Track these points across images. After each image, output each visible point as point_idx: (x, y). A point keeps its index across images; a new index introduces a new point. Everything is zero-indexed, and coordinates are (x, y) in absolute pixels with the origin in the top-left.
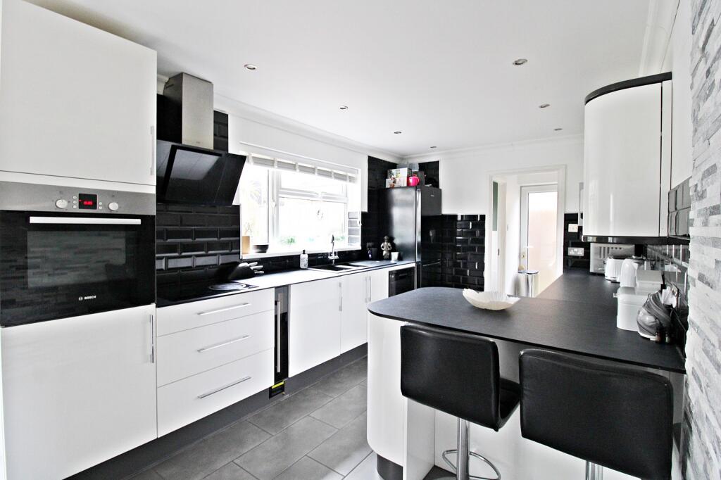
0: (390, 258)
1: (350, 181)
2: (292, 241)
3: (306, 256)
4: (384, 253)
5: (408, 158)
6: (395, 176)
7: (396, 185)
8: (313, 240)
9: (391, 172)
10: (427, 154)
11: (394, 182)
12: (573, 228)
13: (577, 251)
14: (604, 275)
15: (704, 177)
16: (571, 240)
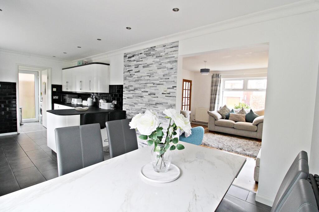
12: (55, 90)
13: (56, 97)
14: (71, 103)
15: (129, 86)
16: (53, 94)
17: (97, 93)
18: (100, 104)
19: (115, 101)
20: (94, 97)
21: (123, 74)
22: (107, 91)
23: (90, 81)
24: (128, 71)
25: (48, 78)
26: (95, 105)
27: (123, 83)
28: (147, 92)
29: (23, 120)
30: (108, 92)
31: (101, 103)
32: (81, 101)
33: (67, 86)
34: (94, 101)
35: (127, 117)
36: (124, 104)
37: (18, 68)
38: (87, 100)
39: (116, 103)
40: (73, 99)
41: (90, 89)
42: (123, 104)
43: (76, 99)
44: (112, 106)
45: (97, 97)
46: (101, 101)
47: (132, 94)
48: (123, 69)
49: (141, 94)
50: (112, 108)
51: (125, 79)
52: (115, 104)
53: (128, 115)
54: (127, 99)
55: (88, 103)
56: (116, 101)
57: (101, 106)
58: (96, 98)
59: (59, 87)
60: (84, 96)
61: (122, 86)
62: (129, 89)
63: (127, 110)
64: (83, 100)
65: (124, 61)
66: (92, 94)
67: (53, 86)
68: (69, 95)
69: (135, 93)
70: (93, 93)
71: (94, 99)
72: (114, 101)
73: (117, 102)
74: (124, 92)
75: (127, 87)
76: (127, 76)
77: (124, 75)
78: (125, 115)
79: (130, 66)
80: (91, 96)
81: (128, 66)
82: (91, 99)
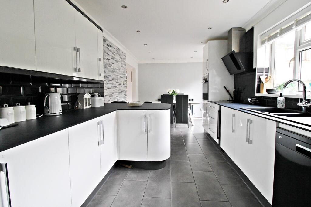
3: (283, 99)
24: (108, 59)
28: (118, 83)
42: (105, 95)
47: (111, 84)
49: (115, 84)
51: (105, 67)
54: (107, 89)
69: (113, 83)
79: (109, 54)
81: (107, 54)
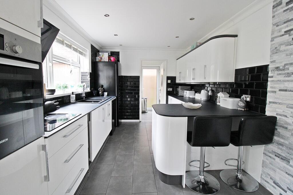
0: (103, 95)
1: (84, 56)
2: (66, 87)
3: (74, 96)
4: (100, 93)
5: (104, 48)
6: (101, 56)
7: (102, 60)
8: (73, 87)
9: (99, 54)
10: (115, 48)
11: (101, 59)
12: (169, 81)
13: (170, 89)
14: (183, 96)
15: (285, 65)
16: (168, 85)
17: (215, 84)
18: (219, 99)
19: (247, 96)
20: (209, 89)
21: (269, 43)
22: (232, 80)
23: (205, 66)
24: (286, 32)
25: (164, 70)
26: (212, 100)
27: (269, 61)
29: (147, 108)
30: (234, 81)
31: (219, 97)
32: (194, 94)
33: (180, 77)
34: (210, 94)
35: (277, 129)
36: (270, 102)
37: (142, 65)
38: (200, 93)
39: (248, 99)
40: (185, 91)
41: (205, 78)
42: (267, 102)
43: (188, 92)
44: (242, 104)
45: (213, 89)
46: (220, 95)
48: (270, 33)
50: (241, 107)
51: (275, 51)
52: (246, 101)
53: (281, 126)
54: (279, 92)
55: (202, 96)
56: (250, 96)
57: (219, 102)
58: (212, 91)
59: (173, 79)
60: (197, 88)
61: (266, 67)
62: (286, 72)
63: (277, 114)
64: (196, 92)
65: (273, 17)
66: (207, 85)
67: (168, 78)
68: (181, 87)
70: (209, 83)
71: (210, 91)
72: (244, 96)
73: (251, 98)
74: (269, 79)
75: (281, 68)
76: (282, 44)
77: (272, 45)
78: (275, 127)
80: (206, 88)
81: (286, 22)
82: (206, 92)
